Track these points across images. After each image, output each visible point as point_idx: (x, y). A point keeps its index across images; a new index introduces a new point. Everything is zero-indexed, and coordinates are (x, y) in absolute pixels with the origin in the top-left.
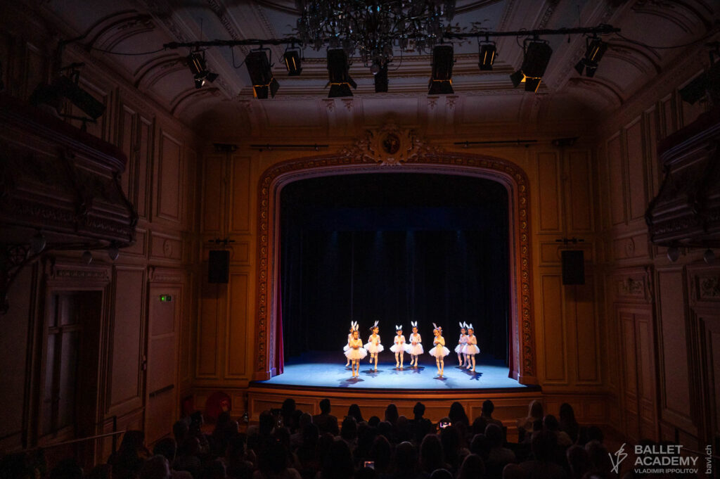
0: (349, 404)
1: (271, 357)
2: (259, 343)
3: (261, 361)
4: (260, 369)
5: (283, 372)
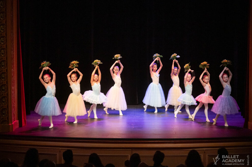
1: (13, 110)
2: (1, 97)
3: (3, 114)
4: (3, 121)
5: (25, 125)
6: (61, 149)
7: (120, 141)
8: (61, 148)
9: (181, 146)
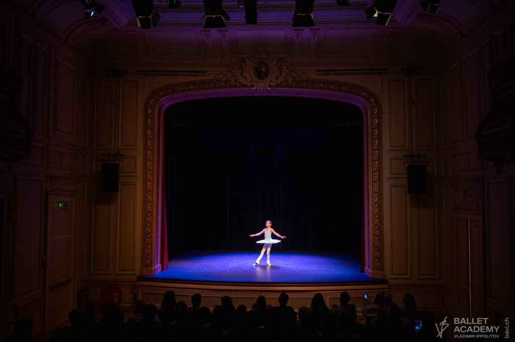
1: (156, 255)
2: (146, 244)
3: (148, 259)
4: (147, 265)
5: (167, 268)
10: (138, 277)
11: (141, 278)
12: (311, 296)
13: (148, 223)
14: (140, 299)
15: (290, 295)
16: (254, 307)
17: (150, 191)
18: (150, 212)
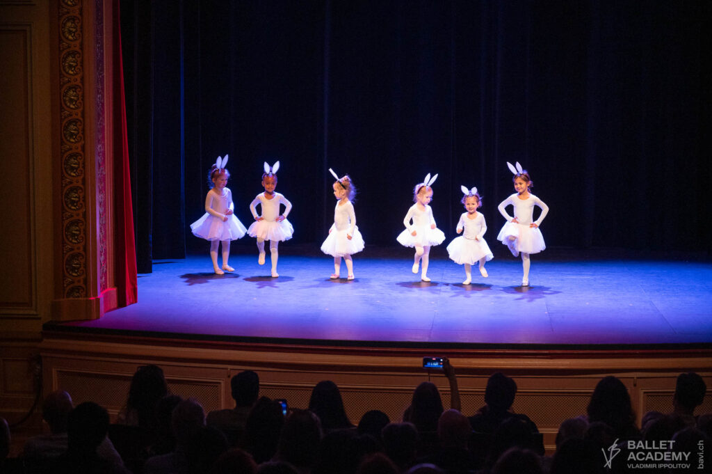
0: (312, 381)
1: (100, 259)
2: (66, 222)
3: (73, 269)
4: (72, 290)
5: (135, 300)
6: (231, 369)
7: (395, 350)
8: (229, 367)
9: (567, 365)
10: (45, 327)
11: (53, 329)
12: (589, 386)
13: (71, 156)
14: (55, 387)
15: (522, 384)
16: (407, 416)
17: (74, 53)
18: (75, 122)
